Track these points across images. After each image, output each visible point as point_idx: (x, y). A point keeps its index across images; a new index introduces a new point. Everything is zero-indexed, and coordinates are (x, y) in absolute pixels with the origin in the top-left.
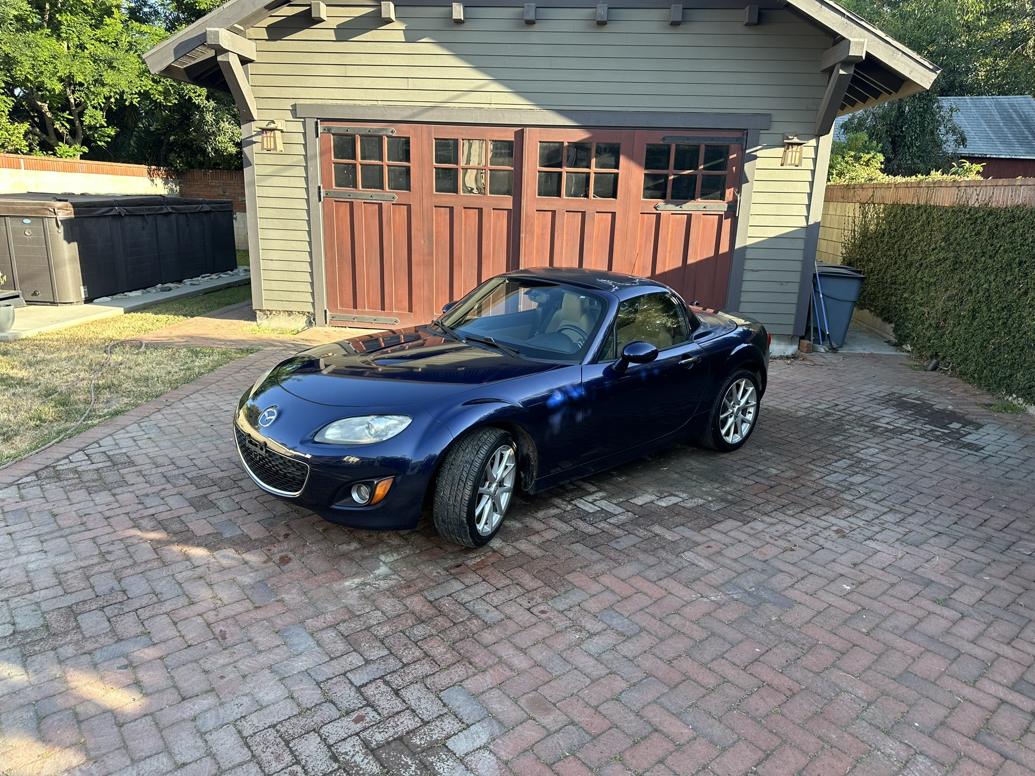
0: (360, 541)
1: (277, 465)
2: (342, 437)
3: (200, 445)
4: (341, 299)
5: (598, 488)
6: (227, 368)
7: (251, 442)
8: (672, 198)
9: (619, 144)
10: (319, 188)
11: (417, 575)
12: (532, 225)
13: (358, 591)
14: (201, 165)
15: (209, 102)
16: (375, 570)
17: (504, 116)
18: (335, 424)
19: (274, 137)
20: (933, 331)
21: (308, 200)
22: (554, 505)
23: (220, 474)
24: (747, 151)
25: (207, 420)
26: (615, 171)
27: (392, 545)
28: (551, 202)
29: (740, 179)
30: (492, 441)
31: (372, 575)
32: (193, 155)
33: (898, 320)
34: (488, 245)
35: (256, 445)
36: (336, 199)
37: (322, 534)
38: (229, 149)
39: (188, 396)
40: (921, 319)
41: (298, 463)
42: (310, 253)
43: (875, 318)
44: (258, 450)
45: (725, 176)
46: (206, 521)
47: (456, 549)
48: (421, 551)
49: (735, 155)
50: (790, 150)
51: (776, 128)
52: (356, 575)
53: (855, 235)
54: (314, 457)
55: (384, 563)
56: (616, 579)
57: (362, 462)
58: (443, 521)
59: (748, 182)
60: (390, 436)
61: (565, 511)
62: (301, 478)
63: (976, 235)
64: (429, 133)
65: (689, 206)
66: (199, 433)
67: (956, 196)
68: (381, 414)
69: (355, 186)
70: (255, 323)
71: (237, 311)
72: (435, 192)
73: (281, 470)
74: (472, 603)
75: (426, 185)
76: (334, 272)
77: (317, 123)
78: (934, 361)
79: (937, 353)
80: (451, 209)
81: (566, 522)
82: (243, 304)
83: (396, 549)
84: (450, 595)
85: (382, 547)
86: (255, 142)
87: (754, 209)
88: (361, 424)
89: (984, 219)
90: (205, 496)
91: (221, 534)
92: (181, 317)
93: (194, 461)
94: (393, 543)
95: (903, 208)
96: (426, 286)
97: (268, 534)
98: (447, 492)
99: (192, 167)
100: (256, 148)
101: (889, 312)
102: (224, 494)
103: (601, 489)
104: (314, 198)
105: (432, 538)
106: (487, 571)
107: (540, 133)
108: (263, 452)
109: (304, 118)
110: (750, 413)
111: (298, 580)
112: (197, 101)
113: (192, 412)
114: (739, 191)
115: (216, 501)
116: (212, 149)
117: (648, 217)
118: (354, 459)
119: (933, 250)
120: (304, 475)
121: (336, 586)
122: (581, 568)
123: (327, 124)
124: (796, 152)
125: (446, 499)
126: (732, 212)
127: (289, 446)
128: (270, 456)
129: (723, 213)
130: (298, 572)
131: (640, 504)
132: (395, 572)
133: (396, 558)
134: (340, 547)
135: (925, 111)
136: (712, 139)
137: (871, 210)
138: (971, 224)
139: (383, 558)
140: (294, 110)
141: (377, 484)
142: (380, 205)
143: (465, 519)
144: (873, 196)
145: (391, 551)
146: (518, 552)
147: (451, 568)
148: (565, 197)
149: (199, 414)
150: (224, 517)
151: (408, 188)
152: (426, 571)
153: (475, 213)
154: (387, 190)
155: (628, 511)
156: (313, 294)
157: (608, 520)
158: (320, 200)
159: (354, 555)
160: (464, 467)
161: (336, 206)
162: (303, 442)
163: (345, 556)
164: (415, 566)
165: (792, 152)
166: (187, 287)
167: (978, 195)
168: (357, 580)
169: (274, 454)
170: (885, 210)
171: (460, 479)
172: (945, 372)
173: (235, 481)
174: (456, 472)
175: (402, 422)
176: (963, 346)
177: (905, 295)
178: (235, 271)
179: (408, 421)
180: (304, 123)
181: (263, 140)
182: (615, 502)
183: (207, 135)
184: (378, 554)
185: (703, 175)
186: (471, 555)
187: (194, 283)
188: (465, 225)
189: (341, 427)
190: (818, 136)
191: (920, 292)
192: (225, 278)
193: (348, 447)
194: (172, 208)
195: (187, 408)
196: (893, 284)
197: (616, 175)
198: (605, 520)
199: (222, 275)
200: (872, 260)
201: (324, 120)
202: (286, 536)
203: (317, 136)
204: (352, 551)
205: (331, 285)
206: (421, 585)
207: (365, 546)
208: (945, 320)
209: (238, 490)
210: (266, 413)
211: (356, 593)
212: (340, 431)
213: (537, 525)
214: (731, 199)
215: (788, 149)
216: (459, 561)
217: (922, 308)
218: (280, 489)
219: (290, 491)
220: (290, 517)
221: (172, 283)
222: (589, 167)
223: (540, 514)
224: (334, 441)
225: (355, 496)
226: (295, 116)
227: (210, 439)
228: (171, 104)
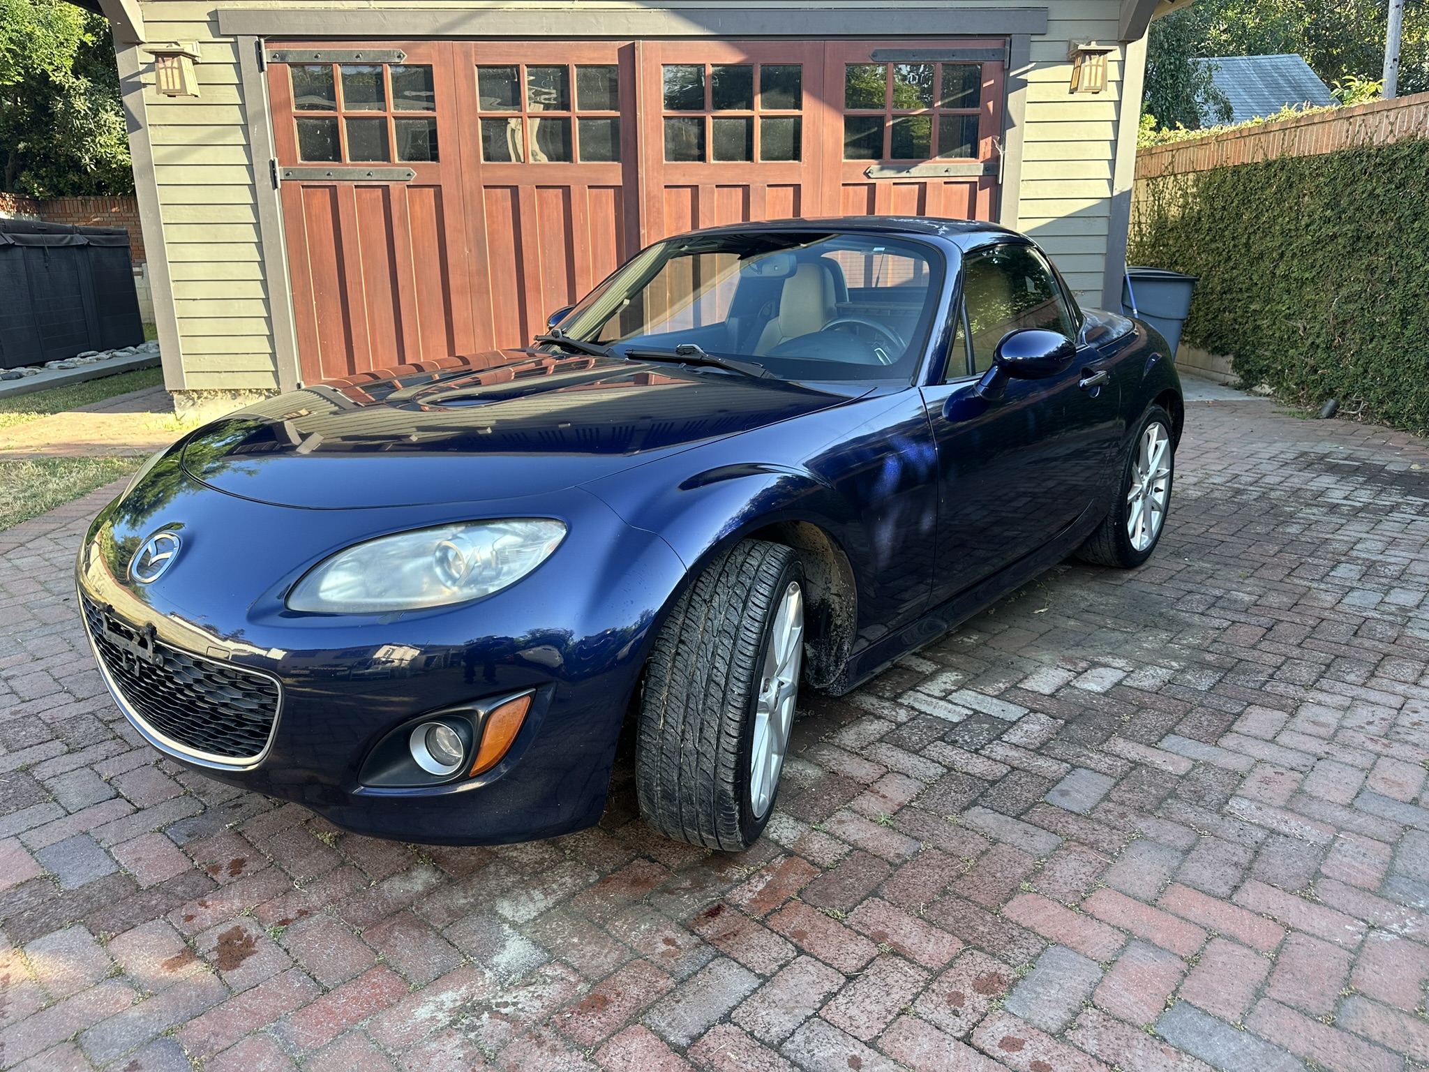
0: (437, 863)
1: (189, 687)
2: (368, 595)
3: (31, 645)
4: (326, 362)
5: (936, 663)
6: (111, 489)
7: (115, 628)
8: (894, 156)
9: (800, 65)
10: (272, 164)
11: (615, 955)
12: (659, 212)
13: (458, 1039)
14: (76, 189)
15: (78, 79)
16: (492, 953)
17: (598, 22)
18: (344, 557)
19: (180, 68)
20: (1320, 354)
21: (252, 187)
22: (866, 713)
23: (73, 710)
24: (1012, 74)
25: (56, 590)
26: (796, 112)
27: (523, 866)
28: (690, 172)
29: (1002, 122)
30: (773, 571)
31: (488, 974)
32: (61, 173)
33: (1243, 348)
34: (585, 251)
35: (129, 636)
36: (306, 183)
37: (330, 850)
38: (120, 157)
39: (22, 545)
40: (1292, 339)
41: (247, 678)
42: (264, 283)
43: (1193, 352)
44: (133, 646)
45: (976, 116)
46: (17, 844)
47: (690, 858)
48: (604, 879)
49: (992, 82)
50: (1087, 63)
51: (1058, 31)
52: (442, 977)
53: (1141, 230)
54: (293, 654)
55: (514, 925)
56: (1132, 903)
57: (429, 661)
58: (668, 796)
59: (1013, 125)
60: (507, 581)
61: (899, 725)
62: (258, 718)
63: (1397, 188)
64: (467, 56)
65: (922, 170)
66: (35, 617)
67: (1344, 134)
68: (477, 519)
69: (337, 157)
70: (172, 416)
71: (140, 400)
72: (482, 161)
73: (202, 699)
74: (799, 1038)
75: (465, 151)
76: (309, 313)
77: (259, 45)
78: (1331, 402)
79: (1331, 389)
80: (515, 190)
81: (916, 752)
82: (151, 389)
83: (535, 876)
84: (726, 1018)
85: (497, 873)
86: (145, 85)
87: (1028, 171)
88: (418, 553)
89: (1412, 160)
90: (26, 770)
91: (56, 880)
92: (34, 415)
93: (11, 683)
94: (525, 858)
95: (1236, 170)
96: (479, 331)
97: (185, 865)
98: (676, 718)
99: (62, 193)
100: (148, 94)
101: (1221, 338)
102: (79, 759)
103: (945, 667)
104: (264, 183)
105: (620, 832)
106: (796, 919)
107: (663, 50)
108: (148, 653)
109: (235, 36)
110: (1158, 490)
111: (276, 1018)
112: (57, 78)
113: (27, 574)
114: (1002, 141)
115: (53, 781)
116: (91, 160)
117: (855, 192)
118: (403, 655)
119: (1307, 226)
120: (267, 709)
121: (391, 1027)
122: (1027, 879)
123: (277, 47)
124: (1097, 66)
125: (672, 737)
126: (992, 176)
127: (224, 631)
128: (167, 661)
129: (976, 179)
130: (273, 986)
131: (1047, 691)
132: (553, 955)
133: (542, 905)
134: (386, 886)
135: (1178, 69)
136: (954, 54)
137: (1170, 186)
138: (1384, 172)
139: (505, 908)
140: (214, 21)
141: (487, 717)
142: (386, 189)
143: (729, 788)
144: (1172, 162)
145: (525, 885)
146: (847, 848)
147: (697, 921)
148: (712, 161)
149: (42, 578)
150: (69, 827)
151: (435, 157)
152: (634, 938)
153: (556, 196)
154: (397, 161)
155: (1035, 711)
156: (273, 356)
157: (1005, 737)
158: (275, 186)
159: (427, 908)
160: (716, 647)
161: (306, 195)
162: (254, 616)
163: (400, 914)
164: (599, 927)
165: (1091, 66)
166: (54, 371)
167: (1392, 124)
168: (450, 997)
169: (178, 655)
170: (1197, 181)
171: (710, 679)
172: (1352, 418)
173: (107, 723)
174: (696, 663)
175: (535, 539)
176: (1387, 371)
177: (1253, 307)
178: (142, 346)
179: (553, 534)
180: (235, 46)
181: (158, 77)
182: (990, 690)
183: (80, 137)
184: (492, 896)
185: (941, 115)
186: (736, 873)
187: (66, 365)
188: (541, 217)
189: (363, 565)
190: (1124, 43)
191: (1285, 297)
192: (124, 357)
193: (389, 619)
194: (14, 238)
195: (18, 568)
196: (1225, 293)
197: (798, 120)
198: (999, 738)
199: (118, 353)
200: (1180, 261)
201: (272, 39)
202: (237, 866)
203: (262, 69)
204: (420, 896)
205: (305, 339)
206: (634, 991)
207: (452, 879)
208: (1342, 335)
209: (111, 746)
210: (151, 547)
211: (452, 1047)
212: (360, 577)
213: (860, 770)
214: (988, 156)
215: (1084, 61)
216: (712, 895)
217: (1291, 323)
218: (205, 750)
219: (233, 754)
220: (244, 809)
221: (26, 367)
222: (750, 106)
223: (849, 737)
224: (347, 605)
225: (421, 756)
226: (216, 31)
227: (59, 628)
228: (11, 83)
